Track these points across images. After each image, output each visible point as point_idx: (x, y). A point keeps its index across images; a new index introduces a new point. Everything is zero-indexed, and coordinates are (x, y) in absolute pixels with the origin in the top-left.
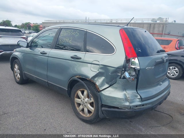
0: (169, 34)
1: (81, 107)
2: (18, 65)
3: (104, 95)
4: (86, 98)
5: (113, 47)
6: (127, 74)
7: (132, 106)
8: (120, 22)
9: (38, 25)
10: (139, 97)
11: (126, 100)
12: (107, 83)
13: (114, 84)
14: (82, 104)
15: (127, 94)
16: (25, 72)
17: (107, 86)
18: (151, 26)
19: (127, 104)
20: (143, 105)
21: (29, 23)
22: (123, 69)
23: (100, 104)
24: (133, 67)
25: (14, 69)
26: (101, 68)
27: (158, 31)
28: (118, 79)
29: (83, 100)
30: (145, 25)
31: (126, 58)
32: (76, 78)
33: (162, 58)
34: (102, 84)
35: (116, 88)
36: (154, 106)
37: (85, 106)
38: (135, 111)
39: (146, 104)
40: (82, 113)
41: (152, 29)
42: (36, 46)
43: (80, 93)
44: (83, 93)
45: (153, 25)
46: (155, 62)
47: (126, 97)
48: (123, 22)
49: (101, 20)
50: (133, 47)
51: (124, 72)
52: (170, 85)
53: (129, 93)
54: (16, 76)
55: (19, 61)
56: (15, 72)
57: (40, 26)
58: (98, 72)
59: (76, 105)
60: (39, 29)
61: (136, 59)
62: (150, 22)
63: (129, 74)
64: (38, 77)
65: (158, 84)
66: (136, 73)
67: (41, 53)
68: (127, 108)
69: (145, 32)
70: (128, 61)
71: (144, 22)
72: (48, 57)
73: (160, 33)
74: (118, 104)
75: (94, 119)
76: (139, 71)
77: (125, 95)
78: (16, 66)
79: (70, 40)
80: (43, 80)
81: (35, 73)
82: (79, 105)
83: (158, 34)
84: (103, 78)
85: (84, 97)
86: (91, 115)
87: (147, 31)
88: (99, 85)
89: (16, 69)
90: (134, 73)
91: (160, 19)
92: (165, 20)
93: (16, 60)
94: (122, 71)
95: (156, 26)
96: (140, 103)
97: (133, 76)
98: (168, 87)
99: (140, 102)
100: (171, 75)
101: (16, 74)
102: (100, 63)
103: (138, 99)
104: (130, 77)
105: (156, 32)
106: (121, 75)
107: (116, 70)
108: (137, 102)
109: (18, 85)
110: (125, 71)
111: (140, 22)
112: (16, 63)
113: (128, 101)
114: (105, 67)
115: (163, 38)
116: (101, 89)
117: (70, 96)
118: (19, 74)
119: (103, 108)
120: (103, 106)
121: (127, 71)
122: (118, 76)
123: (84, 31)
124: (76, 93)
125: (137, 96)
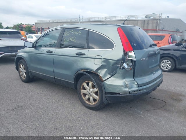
0: (163, 30)
1: (87, 97)
2: (23, 64)
3: (106, 84)
4: (91, 89)
5: (112, 43)
6: (125, 65)
7: (131, 91)
8: (114, 19)
9: (30, 26)
10: (136, 84)
11: (126, 86)
12: (109, 74)
13: (115, 74)
14: (88, 94)
15: (126, 82)
16: (31, 71)
17: (109, 76)
18: (145, 23)
19: (127, 89)
20: (140, 90)
21: (21, 24)
22: (122, 61)
23: (104, 92)
24: (130, 59)
25: (19, 68)
26: (103, 62)
27: (152, 27)
28: (118, 70)
29: (88, 91)
30: (139, 22)
31: (124, 51)
32: (81, 71)
33: (154, 51)
34: (105, 75)
35: (117, 77)
36: (149, 91)
37: (91, 95)
38: (133, 95)
39: (142, 89)
40: (88, 102)
41: (146, 26)
42: (41, 46)
43: (85, 85)
44: (88, 84)
45: (147, 21)
46: (148, 54)
47: (126, 84)
48: (117, 19)
49: (95, 18)
50: (129, 42)
51: (123, 64)
52: (162, 75)
53: (128, 81)
54: (22, 75)
55: (25, 61)
56: (20, 71)
57: (33, 27)
58: (101, 65)
59: (82, 95)
60: (32, 30)
61: (133, 52)
62: (144, 18)
63: (127, 65)
64: (44, 74)
65: (152, 73)
66: (133, 64)
67: (47, 52)
68: (127, 93)
69: (139, 29)
70: (126, 54)
71: (138, 18)
72: (54, 55)
73: (154, 29)
74: (119, 91)
75: (99, 105)
76: (135, 62)
77: (125, 83)
78: (21, 65)
79: (73, 39)
80: (49, 77)
81: (41, 70)
82: (85, 95)
83: (152, 30)
84: (106, 70)
85: (89, 88)
86: (96, 102)
87: (140, 28)
88: (102, 76)
89: (21, 68)
90: (131, 64)
91: (153, 15)
92: (159, 16)
93: (22, 60)
94: (122, 62)
95: (150, 22)
96: (137, 89)
97: (130, 66)
98: (161, 76)
99: (137, 87)
100: (164, 68)
101: (21, 74)
102: (103, 57)
103: (136, 85)
104: (128, 67)
105: (150, 28)
106: (121, 66)
107: (116, 62)
108: (135, 88)
109: (25, 83)
110: (124, 62)
111: (134, 18)
112: (21, 63)
113: (127, 88)
114: (107, 60)
115: (157, 34)
116: (104, 79)
117: (76, 89)
118: (24, 73)
119: (107, 95)
120: (106, 93)
121: (126, 62)
122: (118, 68)
123: (86, 30)
124: (82, 85)
125: (134, 83)
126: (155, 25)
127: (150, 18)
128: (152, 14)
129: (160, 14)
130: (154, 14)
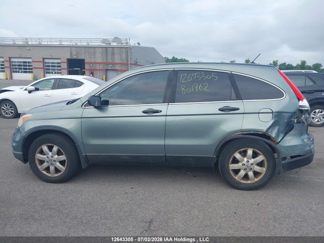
0: (136, 64)
1: (243, 172)
14: (245, 169)
15: (304, 139)
16: (88, 154)
18: (108, 52)
23: (280, 158)
25: (35, 156)
27: (121, 59)
29: (246, 163)
40: (243, 180)
41: (109, 57)
45: (111, 49)
56: (37, 162)
58: (273, 121)
59: (232, 173)
64: (136, 154)
67: (145, 112)
72: (166, 116)
73: (124, 62)
74: (300, 151)
78: (45, 148)
80: (150, 156)
84: (277, 127)
85: (247, 159)
89: (44, 154)
92: (125, 42)
95: (116, 51)
105: (117, 61)
113: (308, 146)
114: (280, 114)
116: (278, 141)
124: (232, 157)
126: (124, 56)
127: (110, 44)
128: (115, 38)
129: (127, 39)
130: (118, 38)
